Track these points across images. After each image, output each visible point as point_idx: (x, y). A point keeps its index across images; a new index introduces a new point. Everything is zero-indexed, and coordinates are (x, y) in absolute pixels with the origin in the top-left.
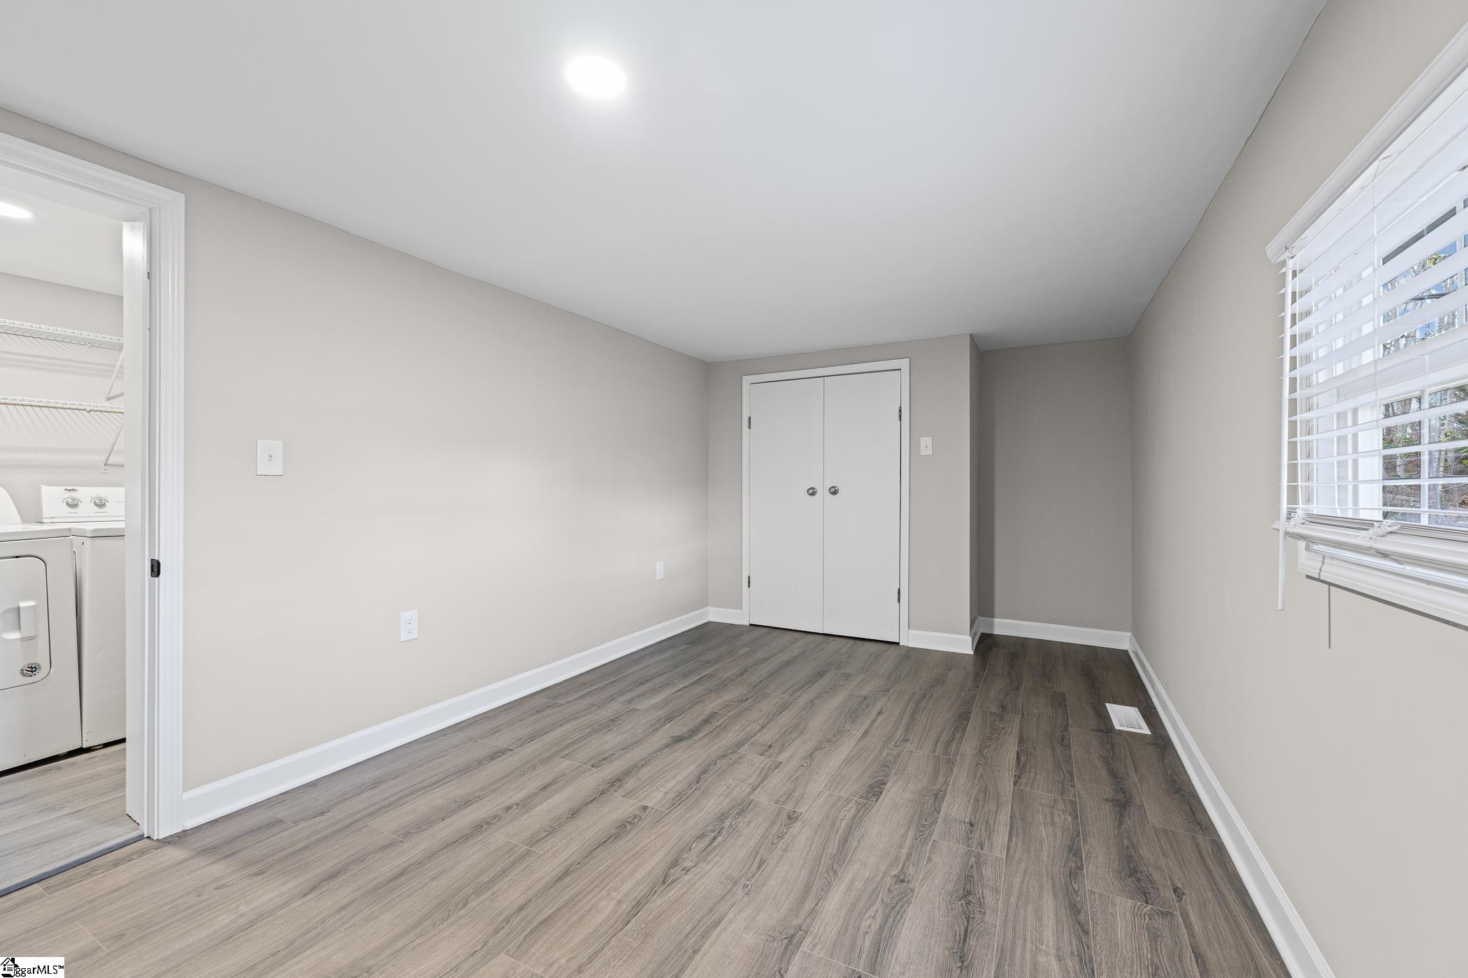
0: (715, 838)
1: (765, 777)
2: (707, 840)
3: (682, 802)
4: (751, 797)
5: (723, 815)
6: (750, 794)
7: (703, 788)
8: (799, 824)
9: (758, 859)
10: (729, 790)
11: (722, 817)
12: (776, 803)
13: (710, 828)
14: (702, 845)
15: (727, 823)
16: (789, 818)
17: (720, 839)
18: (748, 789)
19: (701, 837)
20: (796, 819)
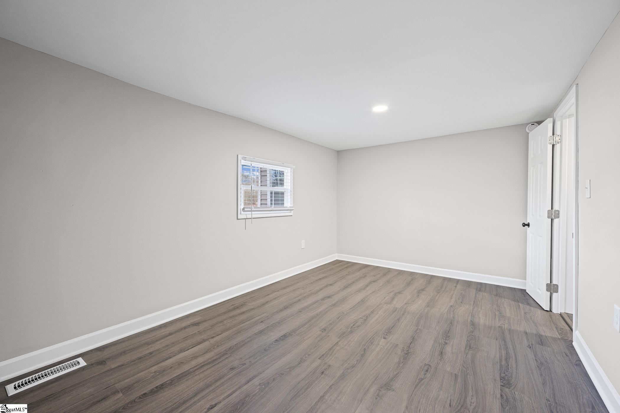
0: (353, 325)
1: (330, 349)
2: (356, 325)
3: (370, 340)
4: (339, 339)
5: (351, 333)
6: (339, 341)
7: (361, 346)
8: (322, 328)
9: (339, 319)
10: (349, 343)
11: (351, 332)
12: (329, 336)
13: (356, 329)
14: (358, 324)
15: (349, 330)
16: (325, 330)
17: (352, 325)
18: (340, 343)
19: (358, 326)
20: (323, 329)
